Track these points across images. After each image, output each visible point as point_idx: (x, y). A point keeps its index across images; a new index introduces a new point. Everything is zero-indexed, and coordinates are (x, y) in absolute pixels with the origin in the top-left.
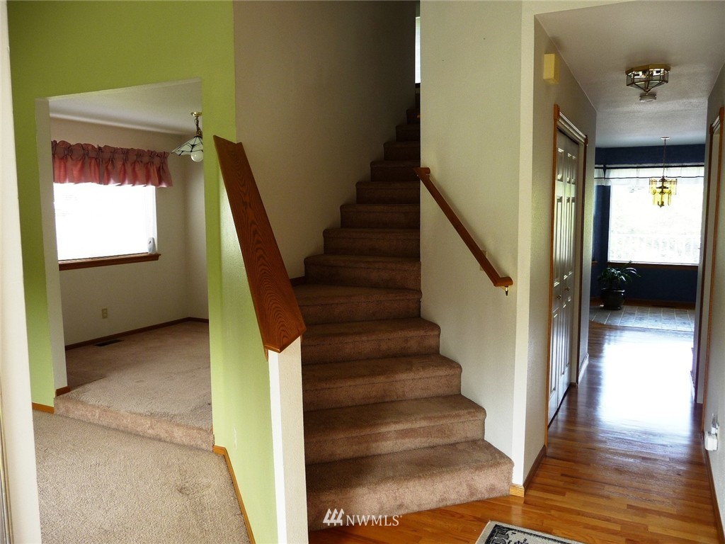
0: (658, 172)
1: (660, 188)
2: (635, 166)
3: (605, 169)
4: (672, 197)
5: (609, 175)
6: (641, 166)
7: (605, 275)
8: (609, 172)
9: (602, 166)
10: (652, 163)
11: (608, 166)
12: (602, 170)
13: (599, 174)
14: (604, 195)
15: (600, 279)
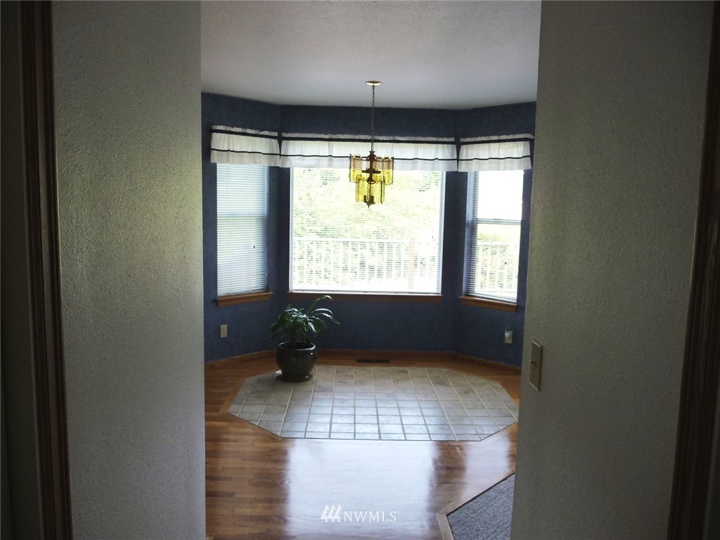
0: (363, 149)
1: (367, 171)
2: (327, 137)
3: (280, 140)
4: (387, 188)
5: (287, 150)
6: (335, 137)
7: (283, 321)
8: (287, 146)
9: (276, 134)
10: (350, 134)
11: (284, 135)
12: (275, 142)
13: (271, 147)
14: (279, 184)
15: (275, 329)
